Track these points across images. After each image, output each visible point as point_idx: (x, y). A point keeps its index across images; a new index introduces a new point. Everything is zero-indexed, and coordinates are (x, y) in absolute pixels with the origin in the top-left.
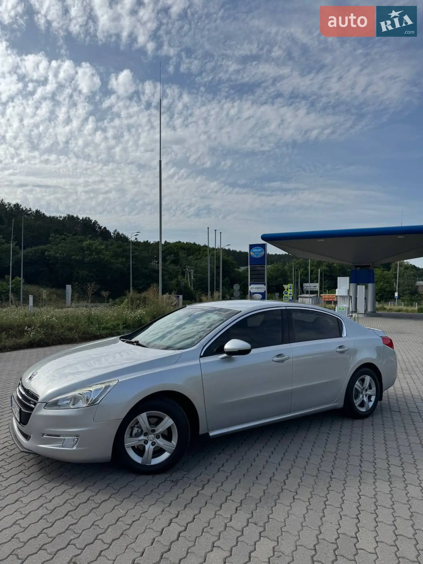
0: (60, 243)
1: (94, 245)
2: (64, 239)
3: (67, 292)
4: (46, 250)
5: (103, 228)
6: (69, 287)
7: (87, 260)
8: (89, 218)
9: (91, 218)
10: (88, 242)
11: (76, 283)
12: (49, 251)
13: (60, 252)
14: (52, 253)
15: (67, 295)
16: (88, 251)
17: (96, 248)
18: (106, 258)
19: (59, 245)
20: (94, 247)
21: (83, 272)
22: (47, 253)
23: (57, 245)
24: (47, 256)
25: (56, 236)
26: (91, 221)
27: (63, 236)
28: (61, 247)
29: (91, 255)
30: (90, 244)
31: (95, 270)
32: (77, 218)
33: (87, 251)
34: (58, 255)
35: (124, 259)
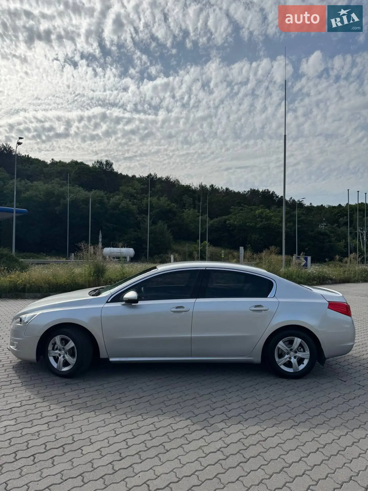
0: (238, 213)
1: (264, 213)
2: (242, 210)
3: (240, 253)
4: (227, 220)
5: (279, 197)
6: (242, 248)
7: (258, 226)
8: (268, 190)
9: (270, 190)
10: (260, 211)
11: (249, 245)
12: (230, 220)
13: (238, 220)
14: (232, 221)
15: (240, 255)
16: (260, 219)
17: (266, 216)
18: (275, 224)
19: (237, 215)
20: (264, 215)
21: (255, 236)
22: (228, 222)
23: (236, 214)
24: (228, 224)
25: (236, 208)
26: (269, 192)
27: (241, 208)
28: (239, 216)
29: (261, 222)
30: (262, 213)
31: (265, 234)
32: (258, 191)
33: (258, 218)
34: (236, 222)
35: (291, 224)
